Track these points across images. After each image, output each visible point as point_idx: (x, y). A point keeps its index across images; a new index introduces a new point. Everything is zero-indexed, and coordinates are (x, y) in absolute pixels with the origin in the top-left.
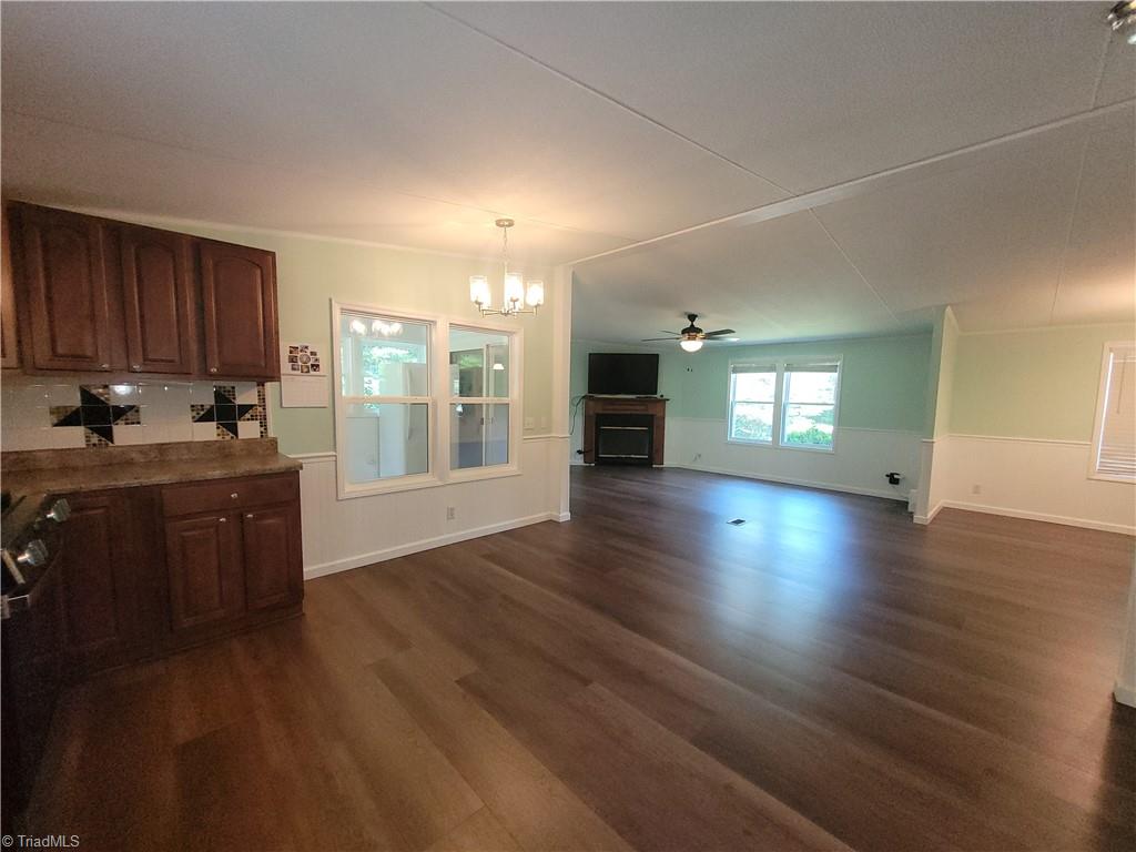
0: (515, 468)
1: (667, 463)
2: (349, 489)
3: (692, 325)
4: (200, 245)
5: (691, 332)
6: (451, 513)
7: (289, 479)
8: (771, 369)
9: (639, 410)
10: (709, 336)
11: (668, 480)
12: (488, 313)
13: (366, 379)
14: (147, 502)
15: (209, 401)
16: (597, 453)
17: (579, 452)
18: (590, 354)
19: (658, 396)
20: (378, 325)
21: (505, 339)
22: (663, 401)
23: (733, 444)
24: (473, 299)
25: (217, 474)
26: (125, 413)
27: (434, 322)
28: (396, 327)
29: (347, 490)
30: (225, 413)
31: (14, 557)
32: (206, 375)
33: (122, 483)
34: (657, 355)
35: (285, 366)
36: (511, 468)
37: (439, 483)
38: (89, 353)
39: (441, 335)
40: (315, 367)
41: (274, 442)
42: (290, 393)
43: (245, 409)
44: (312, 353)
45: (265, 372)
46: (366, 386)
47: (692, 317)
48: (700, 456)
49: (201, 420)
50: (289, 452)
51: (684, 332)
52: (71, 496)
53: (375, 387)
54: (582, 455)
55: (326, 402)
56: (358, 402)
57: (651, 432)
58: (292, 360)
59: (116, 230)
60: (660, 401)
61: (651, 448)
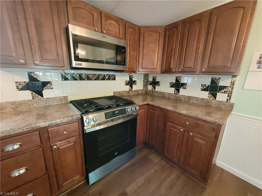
15: (208, 83)
26: (183, 85)
32: (201, 72)
43: (223, 88)
49: (204, 90)
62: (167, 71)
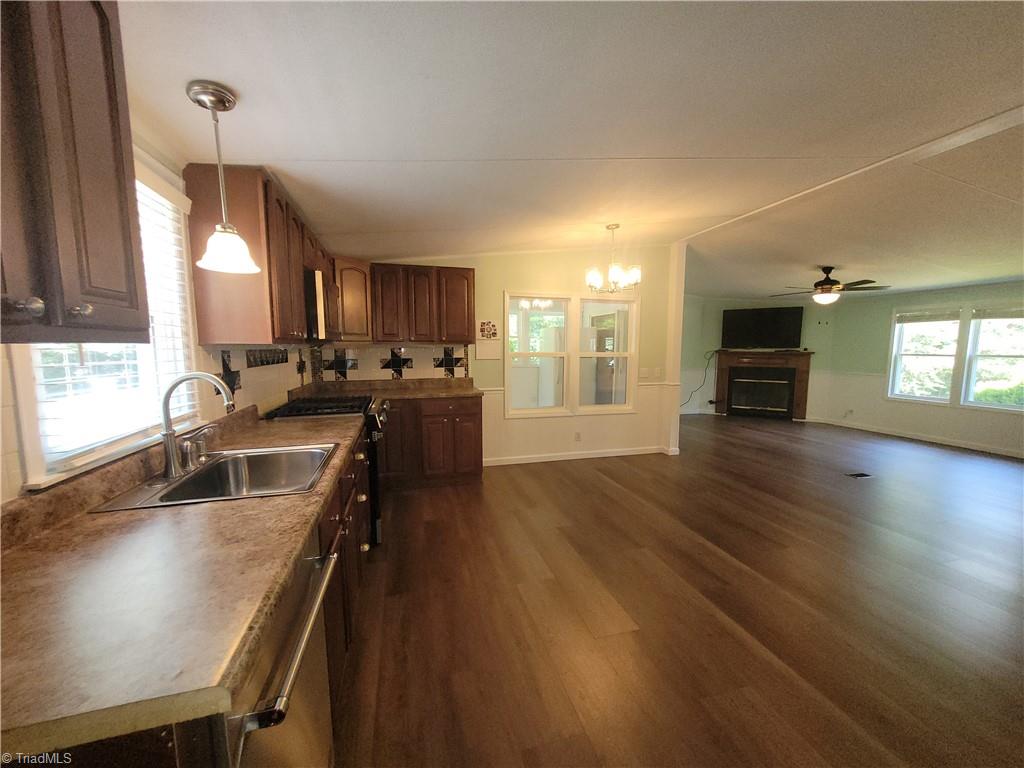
0: (630, 407)
1: (810, 417)
2: (511, 413)
3: (828, 278)
4: (441, 271)
5: (826, 284)
6: (578, 437)
7: (477, 400)
8: (953, 316)
9: (778, 363)
10: (849, 287)
11: (809, 435)
12: (601, 291)
13: (532, 340)
14: (414, 406)
15: (441, 356)
16: (729, 405)
17: (711, 402)
18: (725, 311)
19: (801, 349)
20: (536, 302)
21: (626, 306)
22: (807, 355)
23: (894, 401)
24: (588, 284)
25: (444, 395)
26: (406, 362)
27: (570, 299)
28: (549, 303)
29: (510, 413)
30: (448, 362)
31: (379, 417)
32: (441, 341)
33: (407, 397)
34: (802, 308)
35: (478, 334)
36: (627, 408)
37: (571, 414)
38: (395, 332)
39: (574, 306)
40: (494, 334)
41: (471, 380)
42: (481, 350)
43: (458, 360)
44: (493, 326)
45: (467, 340)
46: (531, 344)
47: (827, 270)
48: (851, 411)
49: (438, 366)
50: (479, 386)
51: (817, 285)
52: (391, 400)
53: (537, 344)
54: (714, 405)
55: (500, 356)
56: (526, 356)
57: (791, 387)
58: (482, 330)
59: (407, 268)
60: (802, 354)
61: (791, 402)
62: (385, 337)
